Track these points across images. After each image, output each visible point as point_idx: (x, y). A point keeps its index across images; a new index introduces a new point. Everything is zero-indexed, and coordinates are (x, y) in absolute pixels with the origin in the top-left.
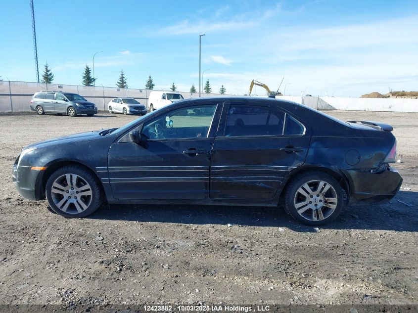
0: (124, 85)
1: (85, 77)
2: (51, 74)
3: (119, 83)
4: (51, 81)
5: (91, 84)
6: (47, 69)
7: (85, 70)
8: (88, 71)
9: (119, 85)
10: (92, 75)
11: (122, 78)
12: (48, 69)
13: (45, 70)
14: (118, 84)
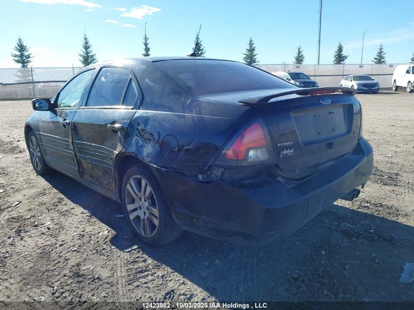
0: (382, 60)
1: (336, 55)
2: (302, 56)
3: (376, 59)
4: (302, 62)
5: (342, 62)
6: (299, 51)
7: (338, 48)
8: (340, 49)
9: (376, 61)
10: (344, 53)
11: (381, 52)
12: (301, 51)
13: (297, 52)
14: (374, 60)
